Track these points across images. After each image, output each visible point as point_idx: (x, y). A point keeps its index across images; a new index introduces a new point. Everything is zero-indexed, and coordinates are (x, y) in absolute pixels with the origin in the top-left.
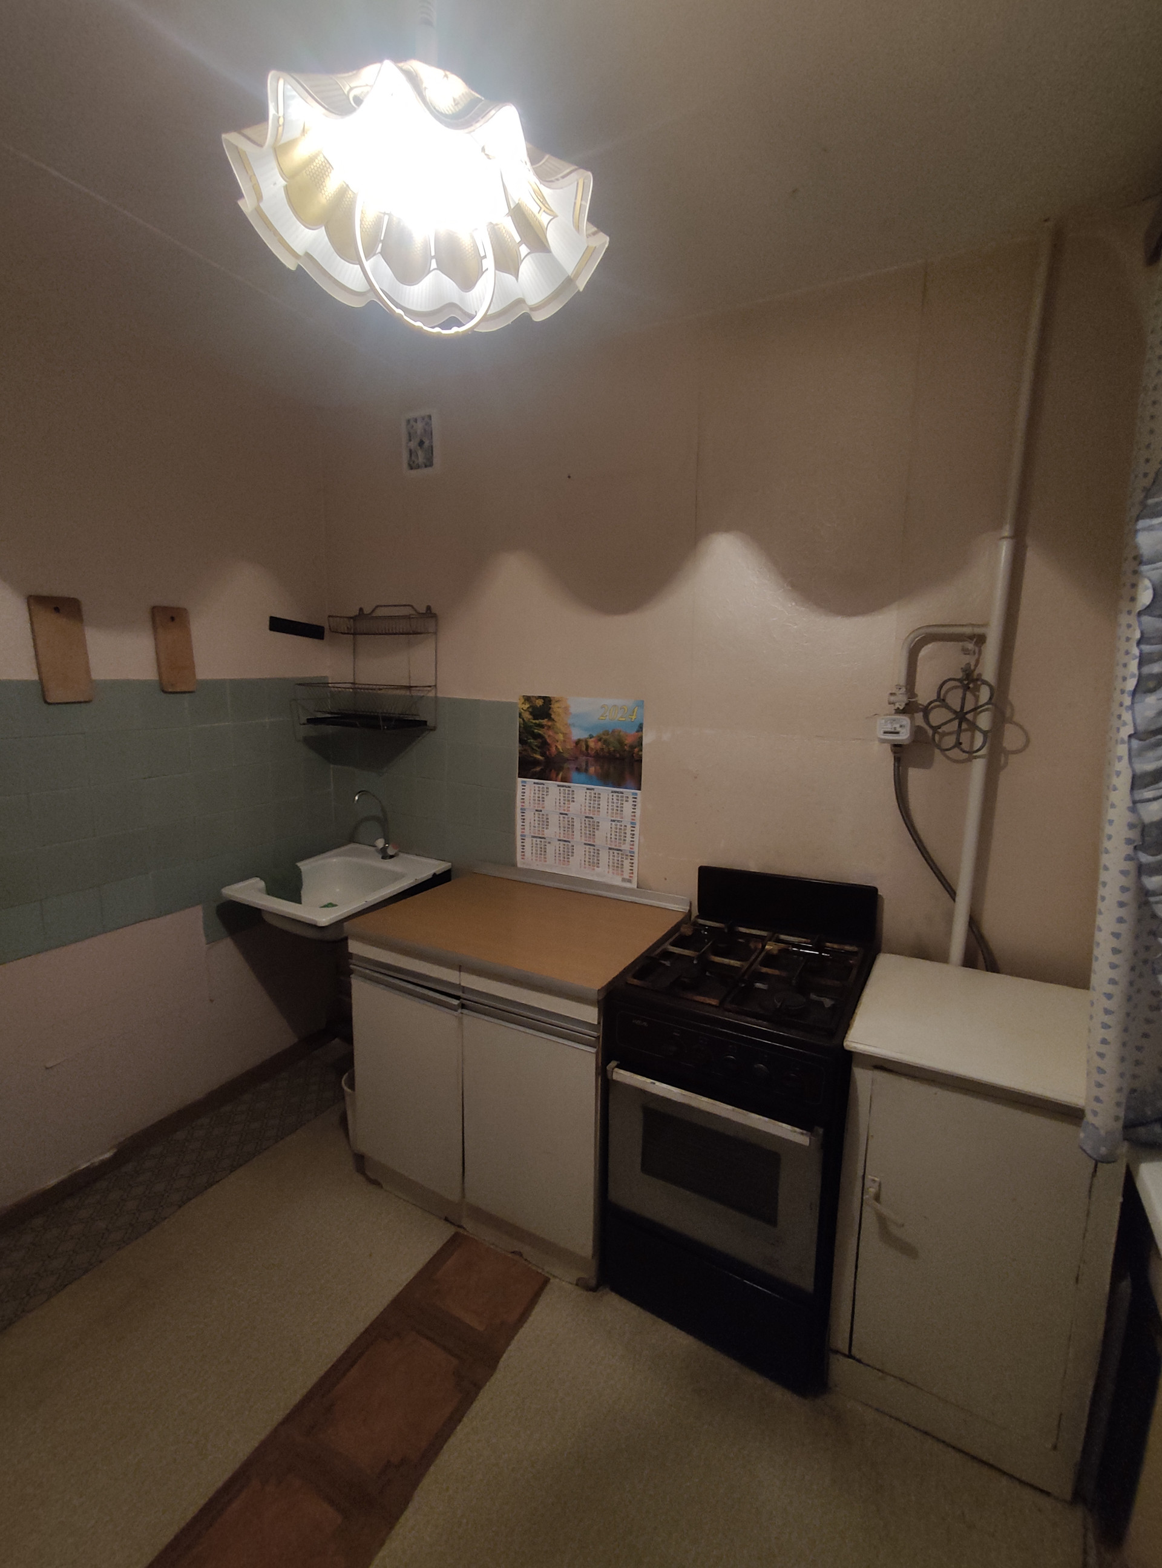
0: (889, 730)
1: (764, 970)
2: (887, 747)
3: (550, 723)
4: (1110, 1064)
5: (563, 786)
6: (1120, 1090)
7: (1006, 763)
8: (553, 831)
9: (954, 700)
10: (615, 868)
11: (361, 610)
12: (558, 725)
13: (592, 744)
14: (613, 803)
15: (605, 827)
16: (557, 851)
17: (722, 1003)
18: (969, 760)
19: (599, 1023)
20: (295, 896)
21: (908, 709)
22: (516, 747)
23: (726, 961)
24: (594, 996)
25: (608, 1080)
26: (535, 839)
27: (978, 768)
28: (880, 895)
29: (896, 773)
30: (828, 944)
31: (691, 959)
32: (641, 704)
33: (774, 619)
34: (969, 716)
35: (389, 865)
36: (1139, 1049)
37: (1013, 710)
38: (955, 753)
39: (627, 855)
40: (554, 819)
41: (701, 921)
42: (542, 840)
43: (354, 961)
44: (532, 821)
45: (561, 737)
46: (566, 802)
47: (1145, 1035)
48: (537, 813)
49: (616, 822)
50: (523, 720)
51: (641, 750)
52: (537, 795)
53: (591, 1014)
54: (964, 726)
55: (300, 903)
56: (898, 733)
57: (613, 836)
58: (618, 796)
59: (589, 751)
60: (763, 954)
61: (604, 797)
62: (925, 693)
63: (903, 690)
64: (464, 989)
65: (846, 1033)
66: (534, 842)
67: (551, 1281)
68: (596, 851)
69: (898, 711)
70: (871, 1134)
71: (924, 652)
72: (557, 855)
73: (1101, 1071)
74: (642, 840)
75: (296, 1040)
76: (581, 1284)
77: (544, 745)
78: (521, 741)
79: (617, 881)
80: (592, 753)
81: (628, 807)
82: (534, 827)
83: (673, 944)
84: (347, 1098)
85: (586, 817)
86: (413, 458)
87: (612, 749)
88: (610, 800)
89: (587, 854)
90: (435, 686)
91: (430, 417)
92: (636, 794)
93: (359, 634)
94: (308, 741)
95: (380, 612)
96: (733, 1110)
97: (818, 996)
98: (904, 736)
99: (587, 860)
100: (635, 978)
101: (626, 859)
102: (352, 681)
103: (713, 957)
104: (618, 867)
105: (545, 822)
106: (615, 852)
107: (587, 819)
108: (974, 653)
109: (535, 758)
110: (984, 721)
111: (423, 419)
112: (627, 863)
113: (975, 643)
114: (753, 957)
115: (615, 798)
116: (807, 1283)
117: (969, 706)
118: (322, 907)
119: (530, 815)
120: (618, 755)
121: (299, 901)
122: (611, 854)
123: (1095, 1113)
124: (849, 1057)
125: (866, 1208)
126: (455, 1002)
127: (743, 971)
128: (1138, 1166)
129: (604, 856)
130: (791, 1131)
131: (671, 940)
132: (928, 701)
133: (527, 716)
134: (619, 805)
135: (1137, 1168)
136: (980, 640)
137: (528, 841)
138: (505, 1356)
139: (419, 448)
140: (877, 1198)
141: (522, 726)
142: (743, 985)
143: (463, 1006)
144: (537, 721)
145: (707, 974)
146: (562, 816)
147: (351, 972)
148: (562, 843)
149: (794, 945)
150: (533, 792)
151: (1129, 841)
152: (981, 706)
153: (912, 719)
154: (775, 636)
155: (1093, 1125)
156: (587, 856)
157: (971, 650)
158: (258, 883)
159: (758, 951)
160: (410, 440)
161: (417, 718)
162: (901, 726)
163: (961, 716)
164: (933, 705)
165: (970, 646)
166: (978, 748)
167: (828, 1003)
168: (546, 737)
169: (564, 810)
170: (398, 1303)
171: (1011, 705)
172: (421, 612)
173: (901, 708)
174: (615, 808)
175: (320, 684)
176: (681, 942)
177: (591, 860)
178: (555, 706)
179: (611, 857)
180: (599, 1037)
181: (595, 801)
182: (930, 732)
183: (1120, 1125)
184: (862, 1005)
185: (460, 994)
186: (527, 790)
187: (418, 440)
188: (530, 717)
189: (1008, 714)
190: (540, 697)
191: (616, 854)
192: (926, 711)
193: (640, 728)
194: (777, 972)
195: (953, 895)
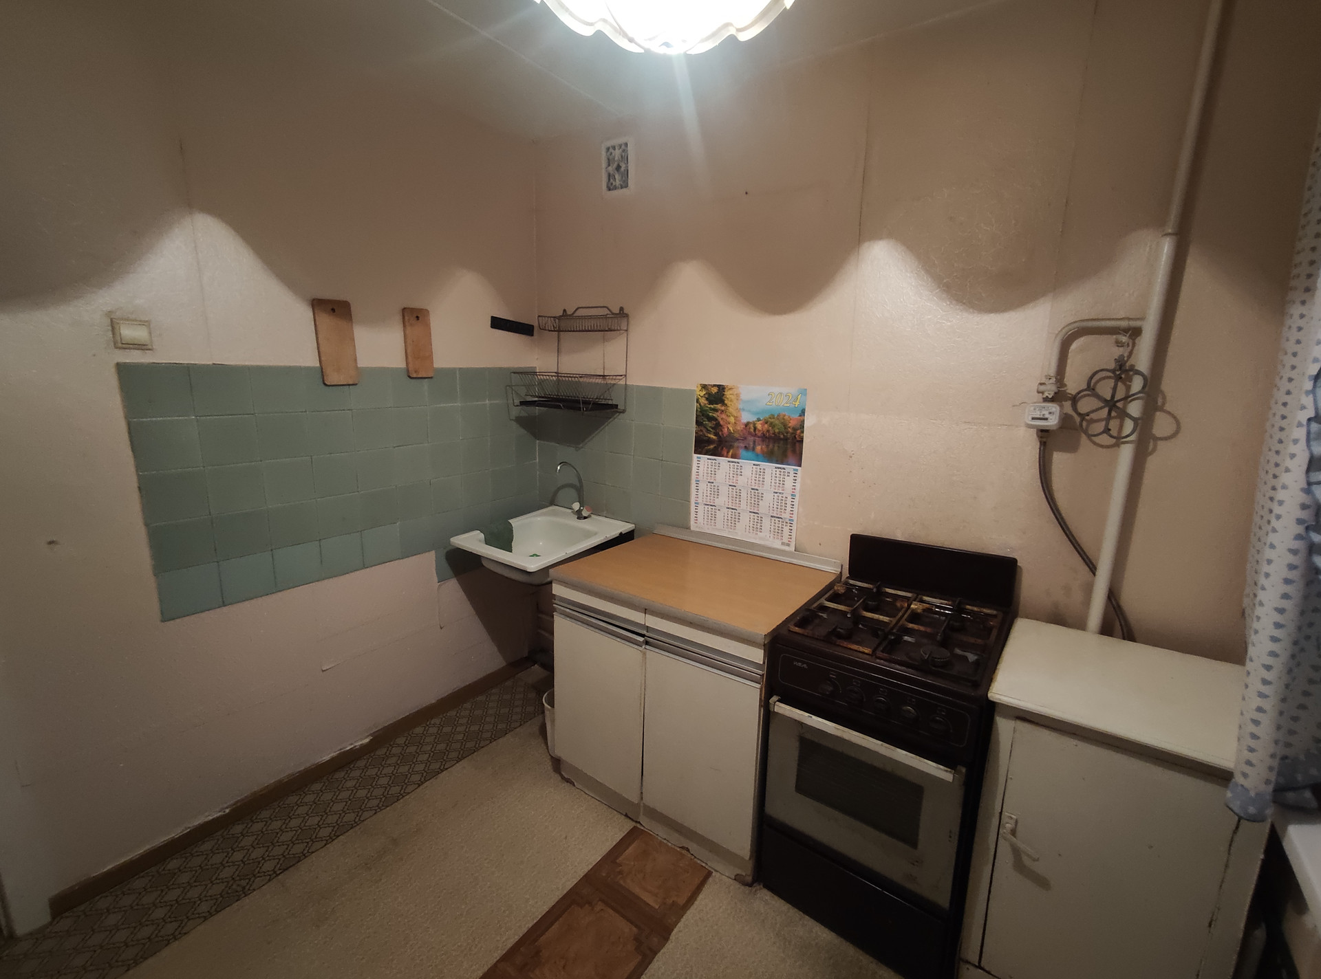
0: (1038, 416)
1: (911, 625)
2: (1033, 432)
3: (723, 408)
4: (1266, 730)
5: (732, 462)
6: (1273, 756)
7: (1154, 450)
8: (722, 500)
9: (1105, 390)
10: (776, 534)
11: (565, 311)
12: (730, 409)
13: (759, 426)
14: (776, 477)
15: (769, 498)
16: (726, 518)
17: (873, 651)
18: (1117, 445)
19: (764, 663)
20: (508, 547)
21: (1057, 398)
22: (693, 428)
23: (876, 616)
24: (761, 640)
25: (770, 711)
26: (706, 507)
27: (1126, 453)
28: (1020, 567)
29: (1041, 456)
30: (968, 607)
31: (844, 613)
32: (804, 392)
33: (929, 317)
34: (1120, 405)
35: (583, 524)
36: (1295, 719)
37: (1164, 398)
38: (1105, 439)
39: (786, 523)
40: (724, 490)
41: (851, 582)
42: (713, 507)
43: (556, 602)
44: (705, 492)
45: (732, 420)
46: (735, 476)
47: (1302, 707)
48: (709, 484)
49: (778, 494)
50: (700, 404)
51: (803, 432)
52: (709, 469)
53: (758, 655)
54: (1113, 414)
55: (511, 552)
56: (1046, 419)
57: (775, 506)
58: (781, 472)
59: (757, 432)
60: (909, 611)
61: (768, 471)
62: (1074, 384)
63: (1053, 380)
64: (648, 628)
65: (990, 686)
66: (706, 509)
67: (713, 874)
68: (759, 518)
69: (1046, 400)
70: (1010, 776)
71: (1075, 346)
72: (726, 521)
73: (1254, 736)
74: (801, 510)
75: (504, 664)
76: (738, 878)
77: (718, 426)
78: (698, 423)
79: (777, 544)
80: (759, 434)
81: (789, 482)
82: (707, 496)
83: (829, 600)
84: (547, 713)
85: (752, 489)
86: (611, 180)
87: (777, 431)
88: (774, 475)
89: (752, 520)
90: (626, 376)
91: (626, 145)
92: (797, 470)
93: (563, 331)
94: (520, 421)
95: (580, 313)
96: (882, 745)
97: (962, 651)
98: (1053, 422)
99: (751, 525)
100: (796, 626)
101: (786, 526)
102: (556, 371)
103: (865, 612)
104: (778, 533)
105: (717, 493)
106: (777, 519)
107: (753, 491)
108: (1128, 344)
109: (710, 438)
110: (1135, 409)
111: (621, 147)
112: (786, 529)
113: (1130, 336)
114: (900, 614)
115: (778, 473)
116: (943, 899)
117: (1120, 394)
118: (531, 556)
119: (703, 486)
120: (782, 436)
121: (510, 550)
122: (773, 521)
123: (1245, 775)
124: (991, 708)
125: (1001, 841)
126: (641, 639)
127: (891, 626)
128: (1286, 829)
129: (767, 523)
130: (937, 768)
131: (826, 596)
132: (1077, 391)
133: (703, 401)
134: (781, 479)
135: (1285, 830)
136: (1135, 332)
137: (701, 508)
138: (676, 930)
139: (616, 172)
140: (1013, 832)
141: (699, 410)
142: (893, 638)
143: (647, 643)
144: (712, 406)
145: (860, 626)
146: (730, 487)
147: (555, 610)
148: (730, 510)
149: (937, 607)
150: (706, 466)
151: (1300, 521)
152: (1133, 395)
153: (1061, 407)
154: (929, 332)
155: (1242, 786)
156: (752, 522)
157: (1124, 343)
158: (478, 535)
159: (904, 609)
160: (609, 165)
161: (610, 402)
162: (1050, 413)
163: (1111, 404)
164: (1082, 394)
165: (1124, 339)
166: (1128, 433)
167: (972, 657)
168: (719, 419)
169: (733, 483)
170: (588, 879)
171: (1162, 392)
172: (614, 312)
173: (1050, 397)
174: (778, 482)
175: (530, 373)
176: (835, 598)
177: (755, 526)
178: (727, 393)
179: (773, 524)
180: (763, 675)
181: (760, 475)
182: (1078, 419)
183: (1270, 788)
184: (1003, 663)
185: (644, 632)
186: (702, 464)
187: (615, 165)
188: (706, 402)
189: (1160, 403)
190: (715, 385)
191: (777, 522)
192: (1074, 400)
193: (803, 412)
194: (922, 628)
195: (1093, 569)
